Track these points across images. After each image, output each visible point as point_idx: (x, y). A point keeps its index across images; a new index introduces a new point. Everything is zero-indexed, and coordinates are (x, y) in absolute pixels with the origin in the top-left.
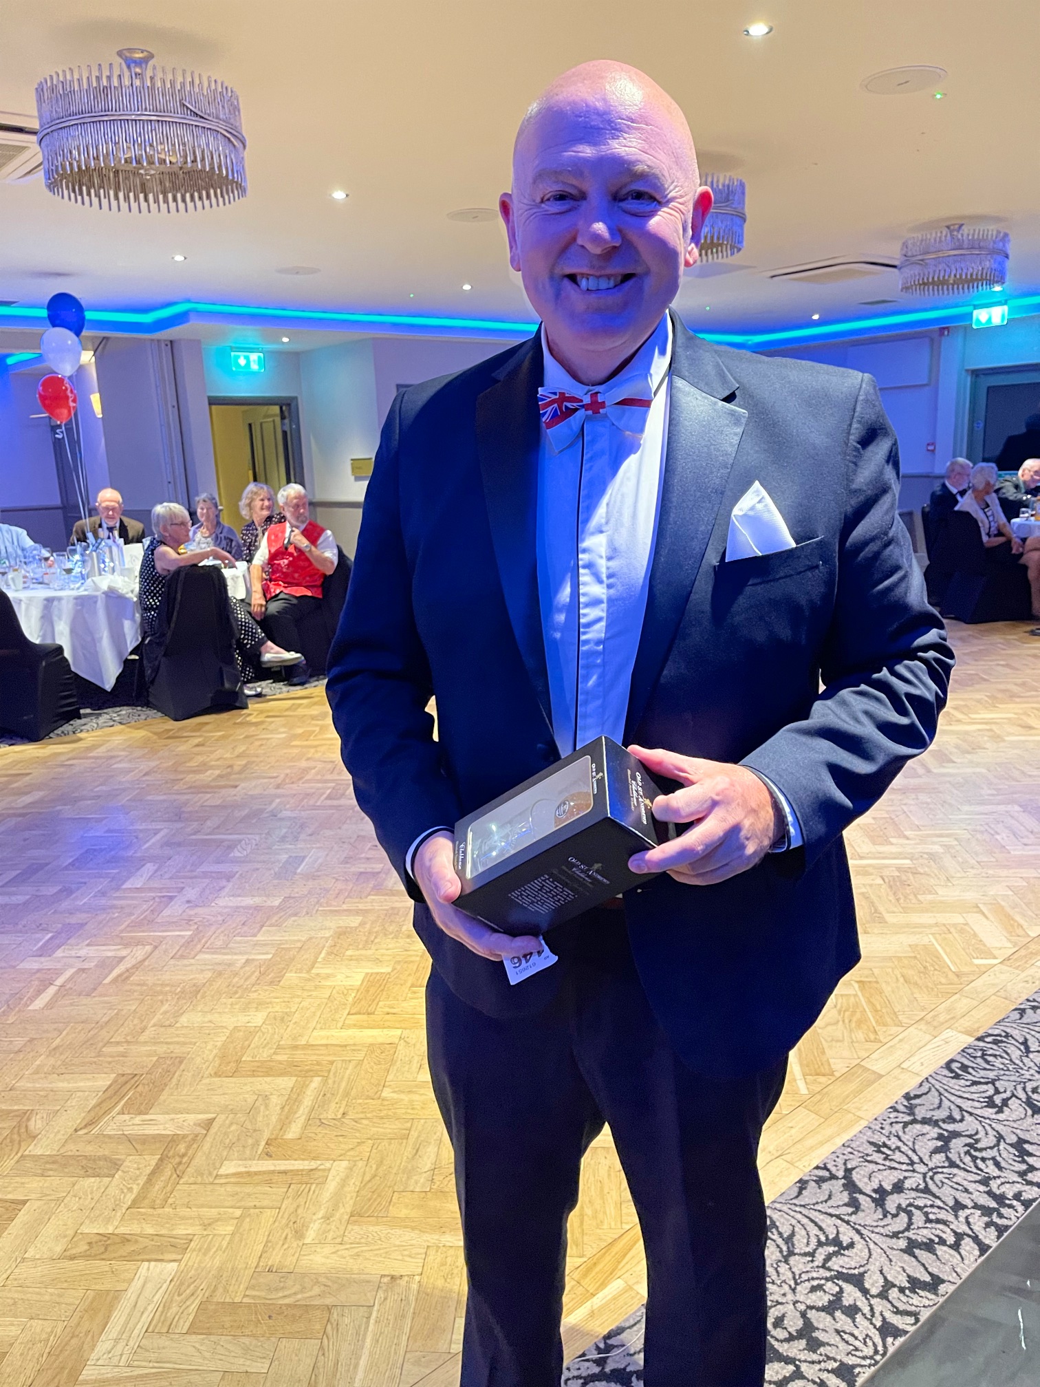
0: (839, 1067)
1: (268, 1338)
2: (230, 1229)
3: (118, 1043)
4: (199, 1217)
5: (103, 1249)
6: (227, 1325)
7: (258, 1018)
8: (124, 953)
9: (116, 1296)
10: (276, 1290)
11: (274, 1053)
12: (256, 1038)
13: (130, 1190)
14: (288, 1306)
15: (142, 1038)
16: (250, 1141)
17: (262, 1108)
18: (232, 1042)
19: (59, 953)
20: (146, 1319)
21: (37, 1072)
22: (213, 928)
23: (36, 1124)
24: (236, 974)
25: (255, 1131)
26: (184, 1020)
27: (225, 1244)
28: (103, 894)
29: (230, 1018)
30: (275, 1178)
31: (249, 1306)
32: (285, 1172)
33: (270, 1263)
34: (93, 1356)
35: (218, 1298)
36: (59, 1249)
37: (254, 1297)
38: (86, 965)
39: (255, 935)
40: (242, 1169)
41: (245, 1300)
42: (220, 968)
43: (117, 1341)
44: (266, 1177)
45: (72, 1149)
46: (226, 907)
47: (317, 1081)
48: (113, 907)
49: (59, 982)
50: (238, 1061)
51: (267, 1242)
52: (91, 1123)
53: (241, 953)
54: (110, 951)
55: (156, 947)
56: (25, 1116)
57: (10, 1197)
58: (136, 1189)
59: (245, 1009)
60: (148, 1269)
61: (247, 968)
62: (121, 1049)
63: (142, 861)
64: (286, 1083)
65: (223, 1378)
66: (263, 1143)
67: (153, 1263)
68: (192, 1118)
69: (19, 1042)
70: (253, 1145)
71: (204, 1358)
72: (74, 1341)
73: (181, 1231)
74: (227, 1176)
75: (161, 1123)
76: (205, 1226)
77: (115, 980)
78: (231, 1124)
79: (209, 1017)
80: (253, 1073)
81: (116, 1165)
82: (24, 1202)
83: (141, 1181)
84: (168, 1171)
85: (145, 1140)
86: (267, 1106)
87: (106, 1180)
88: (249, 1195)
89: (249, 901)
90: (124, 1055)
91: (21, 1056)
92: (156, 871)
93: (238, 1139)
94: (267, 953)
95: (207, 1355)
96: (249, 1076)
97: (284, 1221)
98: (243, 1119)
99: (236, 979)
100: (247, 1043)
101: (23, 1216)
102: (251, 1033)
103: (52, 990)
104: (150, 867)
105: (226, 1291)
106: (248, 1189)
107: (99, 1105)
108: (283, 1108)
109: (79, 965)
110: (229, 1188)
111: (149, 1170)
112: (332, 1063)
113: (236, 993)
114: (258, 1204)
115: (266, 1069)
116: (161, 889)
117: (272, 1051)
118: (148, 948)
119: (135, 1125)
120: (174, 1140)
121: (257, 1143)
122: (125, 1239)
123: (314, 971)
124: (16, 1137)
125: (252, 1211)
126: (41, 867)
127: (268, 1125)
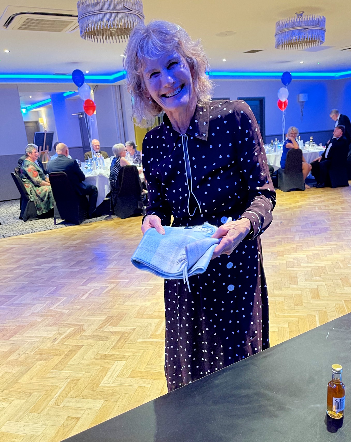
1: (151, 379)
2: (140, 354)
3: (107, 309)
4: (132, 351)
5: (105, 357)
6: (139, 376)
7: (148, 304)
8: (108, 285)
9: (109, 368)
10: (153, 369)
11: (153, 313)
12: (148, 309)
13: (112, 344)
14: (156, 373)
15: (114, 308)
16: (146, 334)
17: (150, 327)
18: (141, 310)
19: (89, 285)
20: (117, 374)
21: (84, 315)
22: (135, 279)
23: (85, 327)
24: (142, 292)
25: (147, 332)
26: (126, 303)
27: (139, 358)
28: (101, 269)
29: (140, 303)
30: (153, 343)
31: (145, 372)
32: (156, 342)
33: (151, 363)
34: (103, 381)
35: (137, 369)
36: (93, 357)
37: (147, 370)
38: (97, 288)
39: (148, 282)
40: (144, 341)
41: (145, 371)
42: (137, 290)
43: (109, 378)
44: (151, 343)
45: (95, 334)
46: (138, 274)
48: (104, 273)
49: (89, 292)
50: (143, 315)
51: (151, 358)
52: (101, 328)
53: (143, 286)
54: (104, 285)
55: (117, 284)
56: (82, 325)
57: (78, 344)
58: (114, 344)
59: (145, 301)
60: (118, 362)
61: (145, 291)
62: (108, 310)
63: (113, 260)
65: (138, 388)
67: (119, 361)
68: (129, 328)
69: (79, 307)
70: (147, 335)
71: (133, 383)
72: (97, 378)
73: (127, 354)
74: (139, 342)
75: (120, 329)
76: (133, 353)
77: (106, 292)
78: (141, 330)
79: (134, 303)
80: (147, 318)
81: (108, 338)
82: (83, 346)
83: (115, 342)
84: (122, 340)
85: (116, 333)
86: (151, 326)
87: (105, 342)
88: (146, 347)
90: (109, 312)
91: (80, 311)
92: (117, 263)
93: (143, 334)
94: (151, 287)
95: (134, 382)
96: (146, 318)
97: (156, 353)
98: (144, 329)
99: (142, 293)
100: (145, 310)
101: (82, 349)
102: (146, 308)
103: (87, 295)
104: (115, 262)
105: (139, 368)
106: (146, 345)
107: (103, 324)
108: (155, 327)
109: (95, 288)
110: (140, 345)
111: (117, 340)
113: (142, 297)
114: (148, 349)
115: (151, 317)
116: (118, 268)
117: (153, 312)
118: (115, 284)
119: (113, 329)
120: (124, 333)
121: (148, 335)
122: (111, 355)
124: (79, 330)
125: (146, 351)
126: (82, 261)
127: (151, 330)
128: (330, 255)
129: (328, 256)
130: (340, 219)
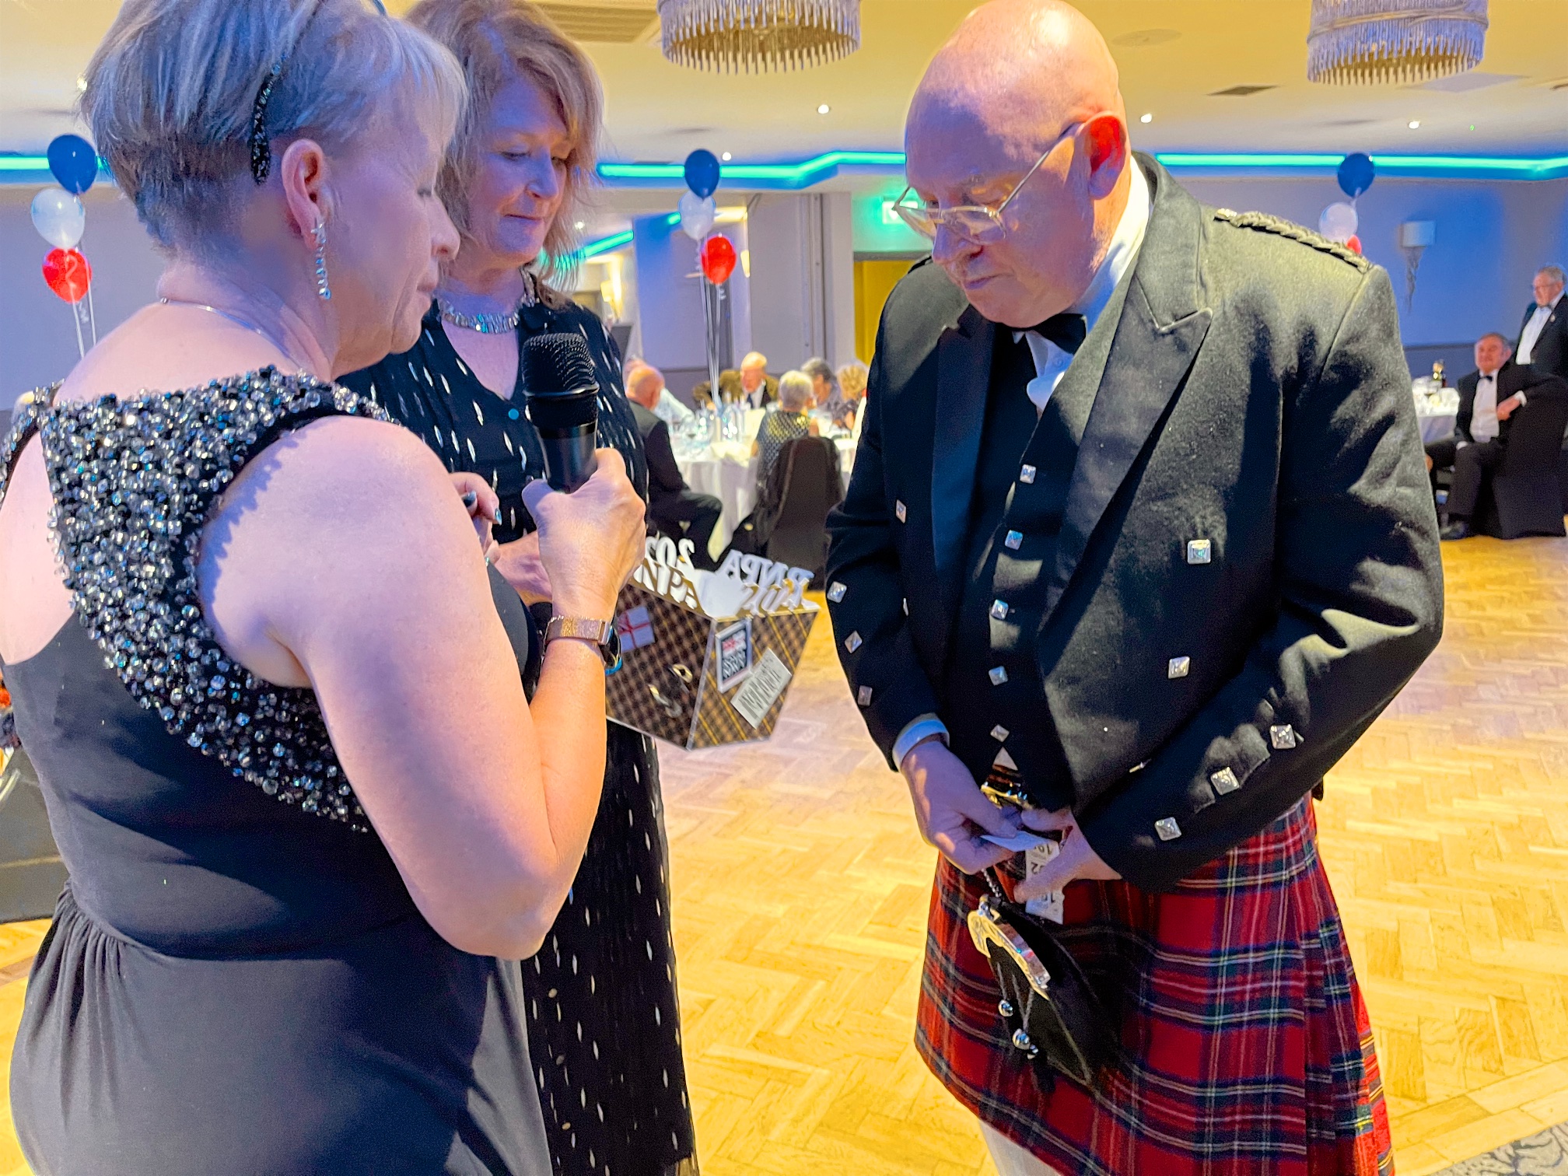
0: (1436, 1093)
7: (780, 910)
11: (787, 948)
12: (772, 931)
16: (742, 1029)
17: (761, 1001)
18: (749, 929)
22: (761, 812)
24: (769, 862)
25: (749, 1020)
26: (710, 898)
29: (752, 905)
30: (756, 1070)
32: (766, 1067)
33: (731, 1150)
39: (797, 826)
40: (728, 1055)
42: (756, 853)
44: (749, 1068)
46: (777, 792)
47: (820, 984)
50: (750, 949)
51: (734, 1129)
53: (780, 841)
55: (701, 823)
59: (770, 898)
61: (782, 858)
64: (791, 980)
66: (753, 1034)
70: (743, 1034)
78: (729, 1008)
79: (734, 900)
80: (761, 964)
86: (766, 999)
89: (800, 790)
93: (732, 1025)
94: (804, 846)
96: (757, 966)
97: (754, 1114)
98: (740, 1006)
99: (769, 867)
100: (763, 933)
102: (769, 924)
106: (729, 1075)
108: (780, 1004)
112: (839, 969)
113: (765, 880)
114: (735, 1091)
115: (775, 963)
117: (785, 945)
121: (748, 1033)
123: (848, 872)
127: (762, 1017)
128: (1463, 796)
129: (1455, 801)
130: (1520, 658)
